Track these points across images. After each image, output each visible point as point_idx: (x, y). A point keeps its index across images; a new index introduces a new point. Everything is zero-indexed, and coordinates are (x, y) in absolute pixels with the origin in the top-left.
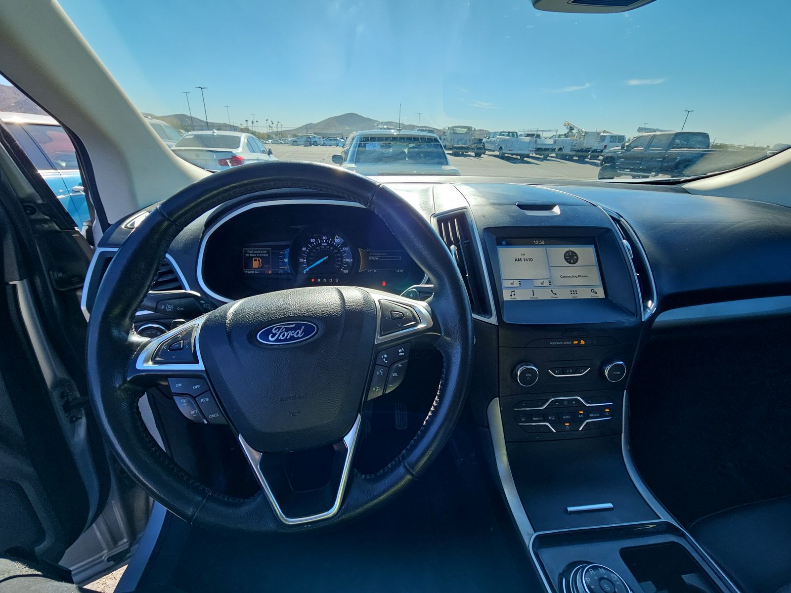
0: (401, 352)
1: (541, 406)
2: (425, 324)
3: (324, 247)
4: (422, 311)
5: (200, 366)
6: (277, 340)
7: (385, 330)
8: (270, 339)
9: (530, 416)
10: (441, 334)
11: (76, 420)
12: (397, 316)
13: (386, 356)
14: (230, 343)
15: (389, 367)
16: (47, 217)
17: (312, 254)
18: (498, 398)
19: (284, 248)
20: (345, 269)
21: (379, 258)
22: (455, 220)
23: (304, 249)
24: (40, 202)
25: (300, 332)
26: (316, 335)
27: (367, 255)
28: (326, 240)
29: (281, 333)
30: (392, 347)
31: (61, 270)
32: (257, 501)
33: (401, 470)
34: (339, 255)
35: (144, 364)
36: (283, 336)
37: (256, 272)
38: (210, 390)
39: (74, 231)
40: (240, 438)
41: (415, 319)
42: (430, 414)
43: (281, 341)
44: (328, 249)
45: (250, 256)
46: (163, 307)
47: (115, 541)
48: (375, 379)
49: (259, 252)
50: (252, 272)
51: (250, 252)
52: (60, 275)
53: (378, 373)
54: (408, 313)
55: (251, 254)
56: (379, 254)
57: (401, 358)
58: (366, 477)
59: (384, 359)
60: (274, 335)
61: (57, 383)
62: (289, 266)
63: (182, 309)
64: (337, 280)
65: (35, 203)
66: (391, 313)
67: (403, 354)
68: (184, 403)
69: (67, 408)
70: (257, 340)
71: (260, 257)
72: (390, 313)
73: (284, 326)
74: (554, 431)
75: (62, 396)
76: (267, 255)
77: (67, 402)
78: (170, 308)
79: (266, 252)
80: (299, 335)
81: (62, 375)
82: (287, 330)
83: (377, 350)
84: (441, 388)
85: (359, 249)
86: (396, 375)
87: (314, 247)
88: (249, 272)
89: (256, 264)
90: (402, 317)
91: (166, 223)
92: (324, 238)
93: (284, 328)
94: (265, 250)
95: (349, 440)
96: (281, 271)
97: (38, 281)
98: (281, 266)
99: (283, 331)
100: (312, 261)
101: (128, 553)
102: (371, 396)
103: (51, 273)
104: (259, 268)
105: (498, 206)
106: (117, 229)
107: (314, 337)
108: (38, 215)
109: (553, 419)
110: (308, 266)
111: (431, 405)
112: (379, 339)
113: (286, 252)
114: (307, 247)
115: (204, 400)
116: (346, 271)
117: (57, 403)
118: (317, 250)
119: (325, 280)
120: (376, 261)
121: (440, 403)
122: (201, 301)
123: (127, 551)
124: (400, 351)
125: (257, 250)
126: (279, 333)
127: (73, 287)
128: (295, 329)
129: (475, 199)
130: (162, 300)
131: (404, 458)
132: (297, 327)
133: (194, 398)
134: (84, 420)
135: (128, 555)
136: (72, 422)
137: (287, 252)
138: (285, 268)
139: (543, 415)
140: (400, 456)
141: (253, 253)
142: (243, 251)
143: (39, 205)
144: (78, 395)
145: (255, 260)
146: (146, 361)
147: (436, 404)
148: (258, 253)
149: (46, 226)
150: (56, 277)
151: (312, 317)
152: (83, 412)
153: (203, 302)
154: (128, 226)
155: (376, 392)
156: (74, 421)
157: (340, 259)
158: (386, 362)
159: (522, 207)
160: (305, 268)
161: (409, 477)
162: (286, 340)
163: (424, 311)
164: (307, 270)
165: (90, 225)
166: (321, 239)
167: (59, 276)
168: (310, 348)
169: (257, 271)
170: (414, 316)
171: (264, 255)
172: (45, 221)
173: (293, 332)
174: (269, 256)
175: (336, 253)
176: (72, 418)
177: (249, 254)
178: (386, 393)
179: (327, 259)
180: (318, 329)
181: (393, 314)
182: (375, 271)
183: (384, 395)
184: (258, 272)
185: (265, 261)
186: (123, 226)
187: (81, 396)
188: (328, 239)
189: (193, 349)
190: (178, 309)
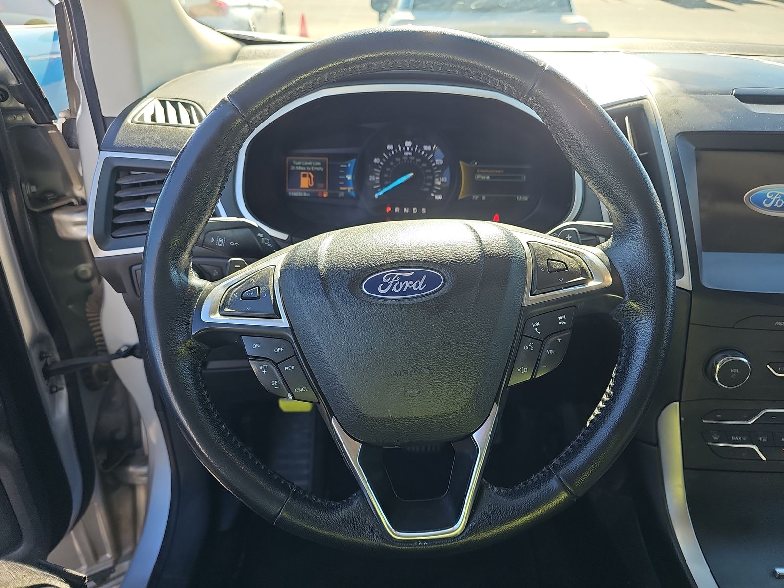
0: (561, 321)
1: (747, 420)
2: (601, 281)
3: (407, 158)
4: (595, 261)
5: (283, 323)
6: (390, 293)
7: (539, 286)
8: (380, 290)
9: (726, 434)
10: (624, 297)
11: (57, 391)
12: (558, 267)
13: (538, 324)
14: (327, 294)
15: (541, 341)
16: (22, 106)
17: (388, 169)
18: (677, 403)
19: (347, 157)
20: (438, 192)
21: (491, 178)
22: (626, 118)
23: (376, 160)
24: (13, 82)
25: (421, 283)
26: (443, 290)
27: (473, 172)
28: (410, 147)
29: (394, 283)
30: (549, 311)
31: (32, 182)
32: (355, 504)
33: (553, 483)
34: (429, 171)
35: (211, 316)
36: (398, 287)
37: (305, 194)
38: (296, 355)
39: (51, 126)
40: (334, 422)
41: (584, 273)
42: (597, 411)
43: (395, 294)
44: (413, 160)
45: (296, 170)
46: (212, 240)
47: (96, 553)
48: (522, 356)
49: (310, 163)
50: (300, 194)
51: (298, 164)
52: (34, 189)
53: (526, 348)
54: (573, 264)
55: (298, 166)
56: (490, 171)
57: (563, 329)
58: (499, 490)
59: (536, 329)
60: (385, 286)
61: (38, 339)
62: (353, 187)
63: (237, 244)
64: (424, 210)
65: (8, 86)
66: (548, 262)
67: (565, 323)
68: (263, 370)
69: (47, 373)
70: (362, 291)
71: (311, 171)
72: (546, 261)
73: (398, 274)
74: (765, 459)
75: (41, 357)
76: (322, 169)
77: (46, 365)
78: (221, 242)
79: (319, 164)
80: (420, 288)
81: (42, 329)
82: (403, 279)
83: (526, 314)
84: (616, 376)
85: (460, 162)
86: (553, 352)
87: (392, 158)
88: (295, 194)
89: (305, 182)
90: (564, 270)
91: (239, 121)
92: (408, 143)
93: (399, 276)
94: (318, 161)
95: (481, 437)
96: (342, 194)
97: (13, 197)
98: (342, 186)
99: (397, 280)
100: (387, 179)
101: (111, 572)
102: (515, 380)
103: (23, 185)
104: (310, 187)
105: (699, 96)
106: (123, 125)
107: (440, 291)
108: (11, 102)
109: (765, 440)
110: (383, 186)
111: (599, 399)
112: (529, 300)
113: (349, 165)
114: (382, 157)
115: (288, 368)
116: (439, 197)
117: (37, 367)
118: (396, 162)
119: (406, 210)
120: (485, 182)
121: (615, 398)
122: (259, 234)
123: (111, 570)
124: (560, 318)
125: (308, 161)
126: (392, 282)
127: (49, 207)
128: (411, 279)
129: (660, 82)
130: (211, 231)
131: (557, 468)
132: (416, 277)
133: (276, 364)
134: (64, 392)
135: (112, 576)
136: (52, 392)
137: (351, 164)
138: (347, 190)
139: (749, 435)
140: (551, 467)
141: (302, 165)
142: (287, 162)
143: (12, 88)
144: (57, 357)
145: (305, 176)
146: (212, 312)
147: (608, 399)
148: (309, 166)
149: (19, 118)
150: (29, 191)
151: (437, 263)
152: (63, 381)
153: (260, 235)
154: (136, 120)
155: (522, 375)
156: (53, 391)
157: (431, 177)
158: (539, 333)
159: (745, 98)
160: (377, 191)
161: (564, 495)
162: (402, 293)
163: (598, 262)
164: (381, 193)
165: (69, 117)
166: (403, 145)
167: (32, 191)
168: (435, 307)
169: (307, 192)
170: (582, 269)
171: (318, 169)
172: (18, 111)
173: (411, 282)
174: (325, 169)
175: (425, 168)
176: (52, 387)
177: (295, 165)
178: (536, 377)
179: (412, 177)
180: (445, 280)
181: (551, 264)
182: (484, 198)
183: (533, 379)
184: (309, 195)
185: (318, 177)
186: (129, 120)
187: (62, 359)
188: (413, 146)
189: (272, 299)
190: (232, 243)
